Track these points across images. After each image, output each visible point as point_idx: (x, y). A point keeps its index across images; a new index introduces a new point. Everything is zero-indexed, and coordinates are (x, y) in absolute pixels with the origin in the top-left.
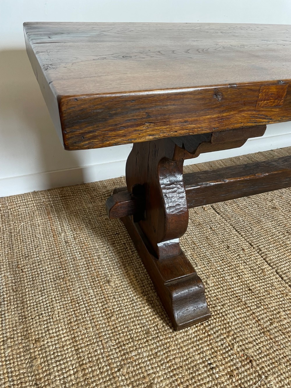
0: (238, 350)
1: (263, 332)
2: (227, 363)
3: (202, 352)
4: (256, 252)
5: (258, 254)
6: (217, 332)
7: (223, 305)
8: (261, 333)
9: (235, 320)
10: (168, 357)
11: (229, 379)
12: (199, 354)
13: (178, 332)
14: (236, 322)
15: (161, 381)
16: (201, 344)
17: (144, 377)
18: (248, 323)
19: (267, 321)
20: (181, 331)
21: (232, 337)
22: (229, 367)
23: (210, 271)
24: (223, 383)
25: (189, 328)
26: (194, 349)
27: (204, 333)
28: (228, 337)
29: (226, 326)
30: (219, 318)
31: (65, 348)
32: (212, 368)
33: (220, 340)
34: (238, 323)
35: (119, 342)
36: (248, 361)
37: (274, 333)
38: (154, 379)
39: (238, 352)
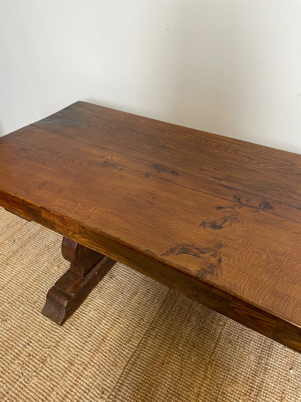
0: (47, 352)
1: (69, 362)
2: (36, 350)
3: (36, 335)
4: (146, 329)
5: (145, 331)
6: (55, 335)
7: (77, 329)
8: (67, 361)
9: (69, 341)
10: (25, 319)
11: (26, 356)
12: (35, 333)
13: (43, 316)
14: (68, 343)
15: (10, 324)
16: (42, 331)
17: (8, 315)
18: (71, 350)
19: (80, 361)
20: (45, 317)
21: (55, 345)
22: (34, 353)
23: (104, 309)
24: (22, 354)
25: (49, 320)
26: (37, 329)
27: (50, 329)
28: (54, 343)
29: (62, 338)
30: (65, 331)
31: (9, 276)
32: (28, 344)
33: (49, 340)
34: (68, 344)
35: (23, 294)
36: (42, 361)
37: (72, 369)
38: (9, 320)
39: (46, 353)
